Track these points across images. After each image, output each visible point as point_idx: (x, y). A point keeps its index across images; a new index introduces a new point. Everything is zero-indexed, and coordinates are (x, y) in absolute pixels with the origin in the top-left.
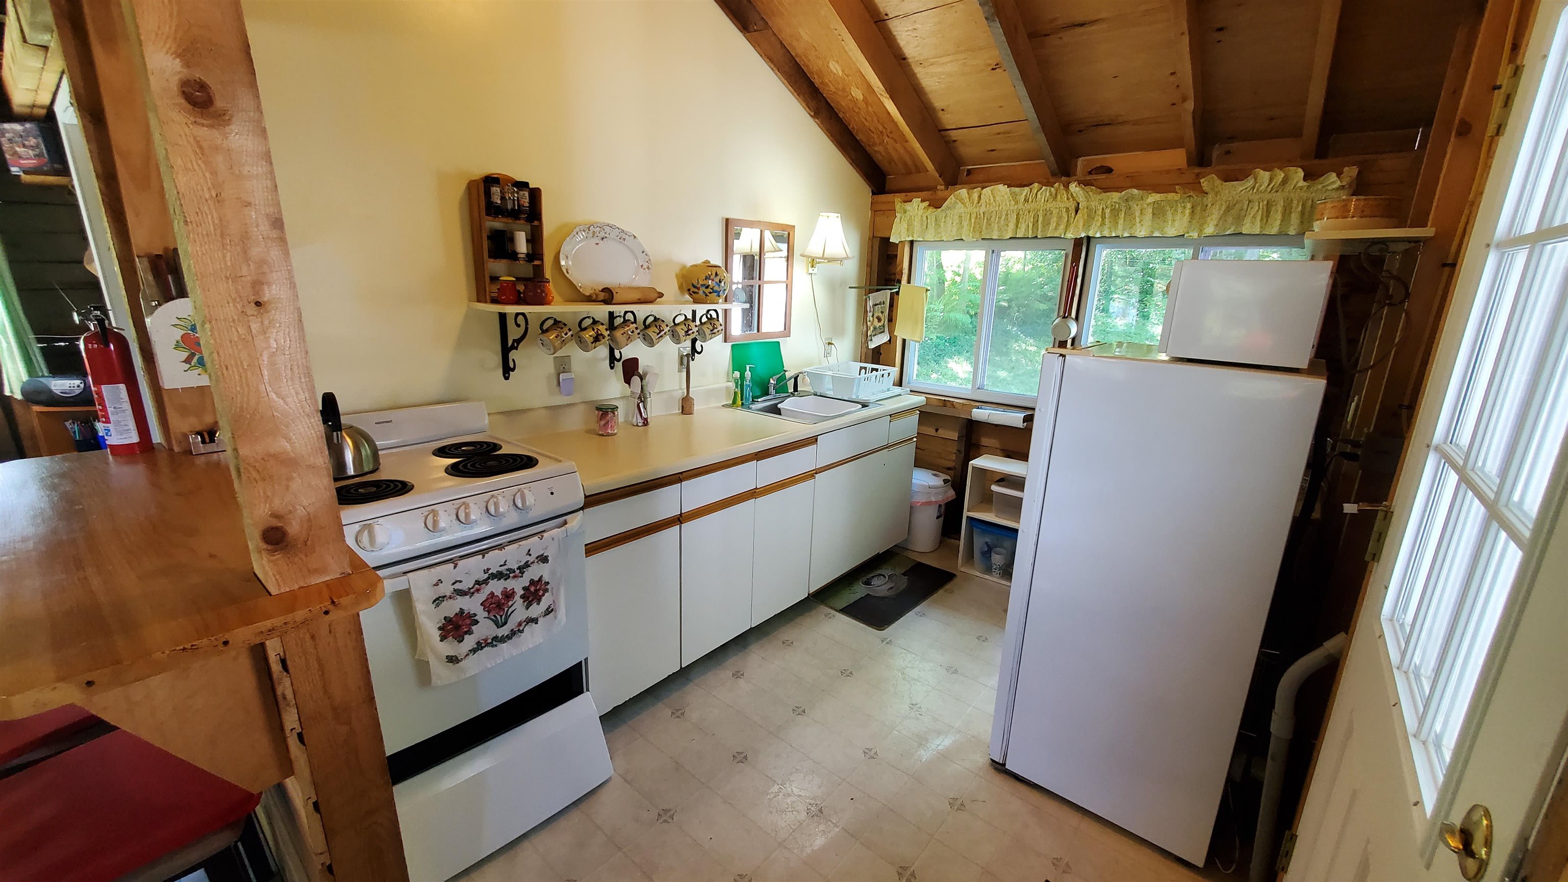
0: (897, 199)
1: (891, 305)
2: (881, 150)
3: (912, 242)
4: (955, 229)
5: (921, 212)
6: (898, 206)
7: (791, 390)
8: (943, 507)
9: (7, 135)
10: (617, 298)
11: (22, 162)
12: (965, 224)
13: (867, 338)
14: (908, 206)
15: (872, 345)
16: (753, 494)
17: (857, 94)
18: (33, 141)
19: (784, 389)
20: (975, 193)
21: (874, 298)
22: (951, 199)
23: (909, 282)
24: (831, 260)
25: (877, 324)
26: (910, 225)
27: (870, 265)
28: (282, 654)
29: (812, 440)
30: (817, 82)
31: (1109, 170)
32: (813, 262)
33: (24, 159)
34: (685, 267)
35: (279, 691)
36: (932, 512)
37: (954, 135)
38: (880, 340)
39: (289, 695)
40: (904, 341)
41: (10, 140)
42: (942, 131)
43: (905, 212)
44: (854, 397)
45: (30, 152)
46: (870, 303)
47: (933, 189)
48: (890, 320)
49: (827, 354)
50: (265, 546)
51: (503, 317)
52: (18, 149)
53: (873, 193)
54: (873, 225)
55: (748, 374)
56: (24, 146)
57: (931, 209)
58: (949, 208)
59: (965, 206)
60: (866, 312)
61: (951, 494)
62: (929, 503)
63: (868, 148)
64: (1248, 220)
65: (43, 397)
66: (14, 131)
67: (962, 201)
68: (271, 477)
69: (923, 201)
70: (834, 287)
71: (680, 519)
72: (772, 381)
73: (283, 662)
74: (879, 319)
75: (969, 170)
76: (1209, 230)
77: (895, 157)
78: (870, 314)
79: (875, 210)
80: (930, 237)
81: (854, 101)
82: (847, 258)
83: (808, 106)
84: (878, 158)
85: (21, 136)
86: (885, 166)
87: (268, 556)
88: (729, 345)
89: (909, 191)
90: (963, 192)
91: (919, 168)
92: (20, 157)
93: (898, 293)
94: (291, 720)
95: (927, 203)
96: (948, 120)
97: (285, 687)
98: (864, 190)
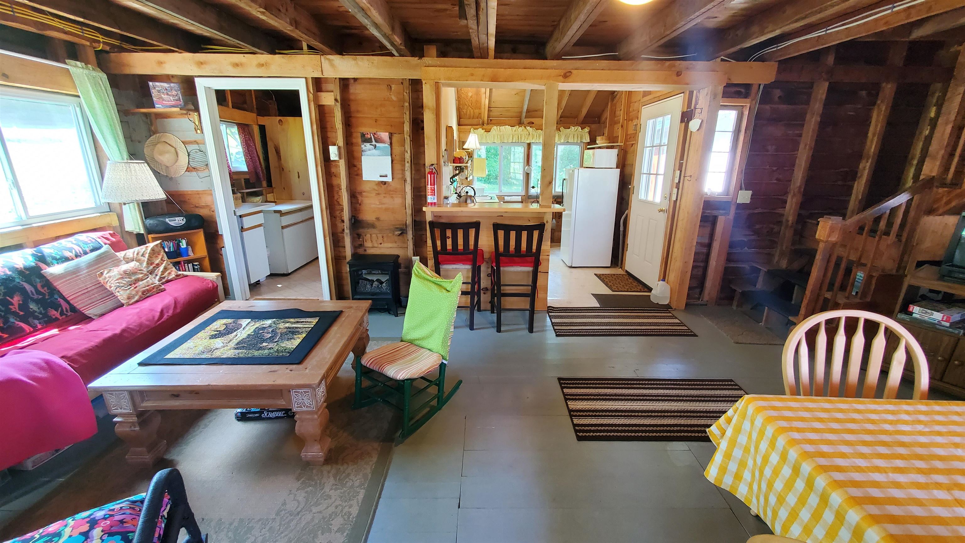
0: (471, 128)
4: (492, 139)
6: (472, 131)
9: (157, 88)
11: (164, 102)
14: (476, 131)
18: (174, 93)
20: (499, 128)
22: (493, 129)
31: (533, 123)
33: (166, 101)
37: (492, 109)
41: (159, 91)
45: (171, 98)
52: (163, 96)
54: (459, 137)
56: (168, 94)
57: (485, 132)
58: (491, 132)
64: (570, 138)
65: (160, 229)
66: (162, 87)
69: (482, 130)
76: (562, 141)
77: (468, 112)
79: (460, 131)
84: (462, 113)
85: (166, 90)
86: (462, 116)
89: (475, 126)
90: (495, 127)
92: (163, 100)
95: (484, 130)
96: (493, 105)
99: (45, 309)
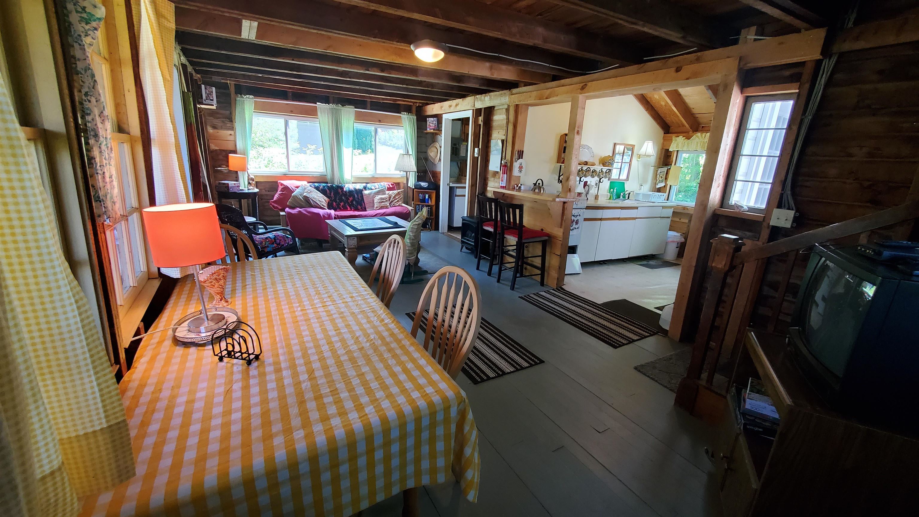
0: (674, 136)
1: (667, 173)
2: (668, 120)
3: (678, 151)
4: (695, 147)
5: (682, 141)
6: (674, 138)
7: (627, 198)
8: (679, 244)
10: (588, 164)
12: (699, 145)
13: (656, 184)
14: (677, 138)
15: (658, 187)
16: (619, 219)
17: (663, 104)
18: (435, 122)
19: (624, 197)
20: (704, 135)
21: (660, 170)
22: (694, 136)
23: (675, 165)
24: (648, 156)
25: (661, 179)
26: (678, 145)
27: (660, 159)
29: (637, 208)
30: (649, 100)
32: (639, 156)
34: (601, 157)
36: (675, 245)
37: (697, 115)
38: (662, 185)
40: (671, 186)
41: (430, 122)
42: (692, 114)
43: (676, 140)
44: (650, 201)
45: (433, 125)
46: (659, 172)
47: (687, 132)
48: (666, 179)
49: (640, 189)
51: (561, 166)
52: (431, 124)
53: (664, 133)
54: (663, 144)
55: (615, 190)
57: (686, 140)
58: (692, 140)
59: (699, 138)
60: (657, 175)
61: (683, 240)
62: (673, 242)
63: (664, 119)
65: (418, 187)
66: (431, 120)
67: (698, 137)
69: (683, 137)
70: (646, 166)
71: (601, 219)
72: (622, 194)
74: (662, 177)
75: (703, 126)
77: (674, 121)
78: (658, 176)
79: (664, 139)
80: (685, 149)
81: (661, 105)
82: (653, 155)
83: (645, 107)
84: (667, 122)
86: (670, 124)
88: (610, 181)
89: (678, 133)
90: (699, 134)
91: (683, 125)
92: (430, 126)
93: (670, 169)
95: (685, 138)
96: (694, 111)
98: (661, 132)
99: (357, 205)
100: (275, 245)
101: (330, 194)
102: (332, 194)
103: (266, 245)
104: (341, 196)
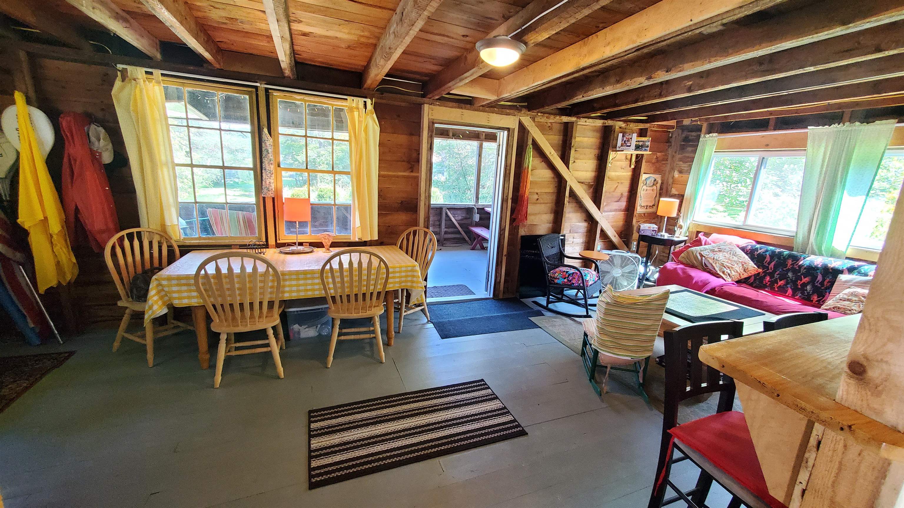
28: (820, 437)
35: (807, 455)
39: (810, 463)
50: (848, 370)
68: (877, 332)
73: (819, 443)
87: (846, 377)
94: (803, 476)
97: (810, 456)
99: (813, 293)
100: (566, 280)
101: (769, 264)
102: (773, 263)
103: (558, 277)
104: (788, 270)
